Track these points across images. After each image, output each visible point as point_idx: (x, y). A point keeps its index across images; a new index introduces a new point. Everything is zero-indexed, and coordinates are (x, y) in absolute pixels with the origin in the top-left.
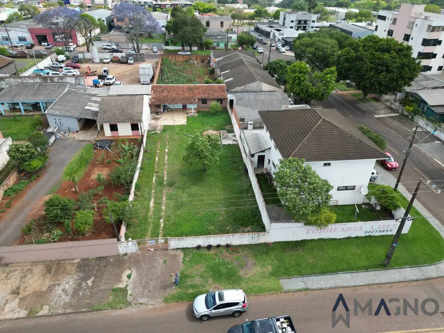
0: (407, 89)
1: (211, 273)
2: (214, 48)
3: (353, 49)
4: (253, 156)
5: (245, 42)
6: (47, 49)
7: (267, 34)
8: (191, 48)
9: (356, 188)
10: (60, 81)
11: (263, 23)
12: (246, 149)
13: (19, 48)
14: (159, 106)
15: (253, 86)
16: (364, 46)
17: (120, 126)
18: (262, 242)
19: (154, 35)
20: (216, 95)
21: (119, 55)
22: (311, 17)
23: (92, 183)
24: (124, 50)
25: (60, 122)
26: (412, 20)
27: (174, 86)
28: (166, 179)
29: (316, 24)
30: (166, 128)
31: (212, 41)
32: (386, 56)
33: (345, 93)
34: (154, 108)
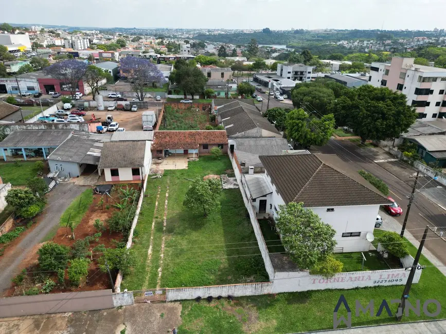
0: (405, 135)
1: (212, 328)
2: (215, 97)
3: (349, 98)
4: (254, 200)
5: (244, 91)
6: (54, 97)
7: (266, 84)
8: (193, 97)
9: (361, 234)
10: (65, 128)
11: (262, 74)
12: (247, 194)
13: (27, 97)
14: (161, 151)
15: (253, 132)
16: (359, 95)
17: (121, 171)
18: (266, 293)
19: (158, 85)
20: (217, 141)
21: (123, 103)
22: (306, 69)
23: (89, 229)
24: (128, 99)
25: (61, 167)
26: (404, 71)
27: (176, 132)
28: (165, 224)
29: (312, 75)
30: (167, 173)
31: (213, 90)
32: (381, 104)
33: (343, 138)
34: (155, 153)
